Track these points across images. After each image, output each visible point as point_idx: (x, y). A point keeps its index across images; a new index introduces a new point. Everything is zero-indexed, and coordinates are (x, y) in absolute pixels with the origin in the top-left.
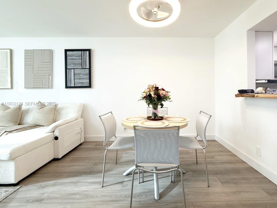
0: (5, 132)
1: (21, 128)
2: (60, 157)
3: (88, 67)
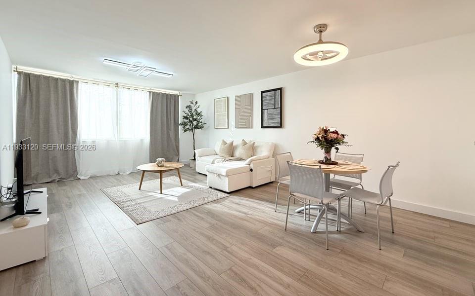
0: (225, 160)
2: (254, 186)
3: (279, 107)
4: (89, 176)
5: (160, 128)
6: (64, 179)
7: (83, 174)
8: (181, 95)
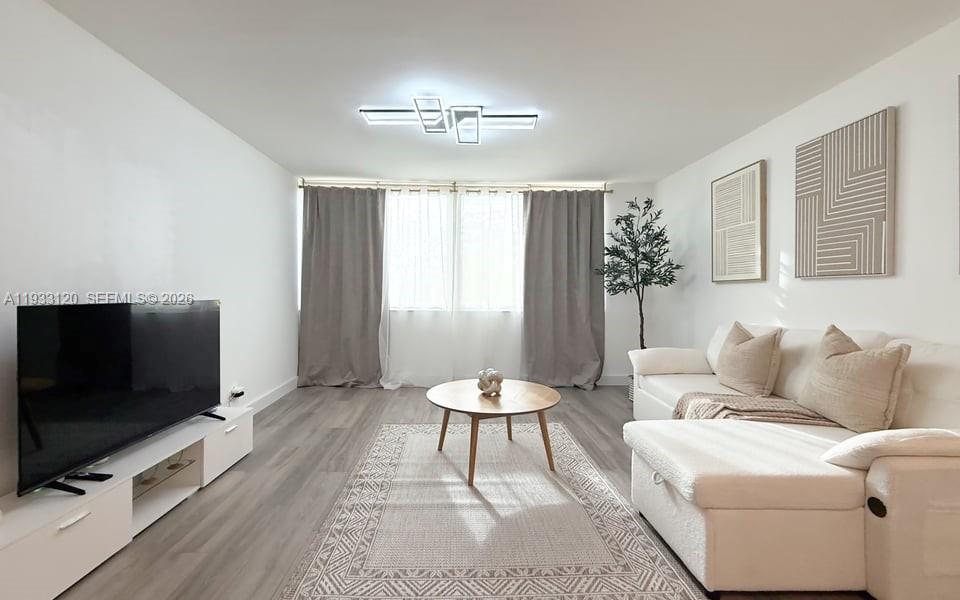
0: (725, 408)
1: (766, 408)
4: (399, 385)
5: (551, 285)
6: (362, 383)
7: (391, 377)
8: (611, 191)
